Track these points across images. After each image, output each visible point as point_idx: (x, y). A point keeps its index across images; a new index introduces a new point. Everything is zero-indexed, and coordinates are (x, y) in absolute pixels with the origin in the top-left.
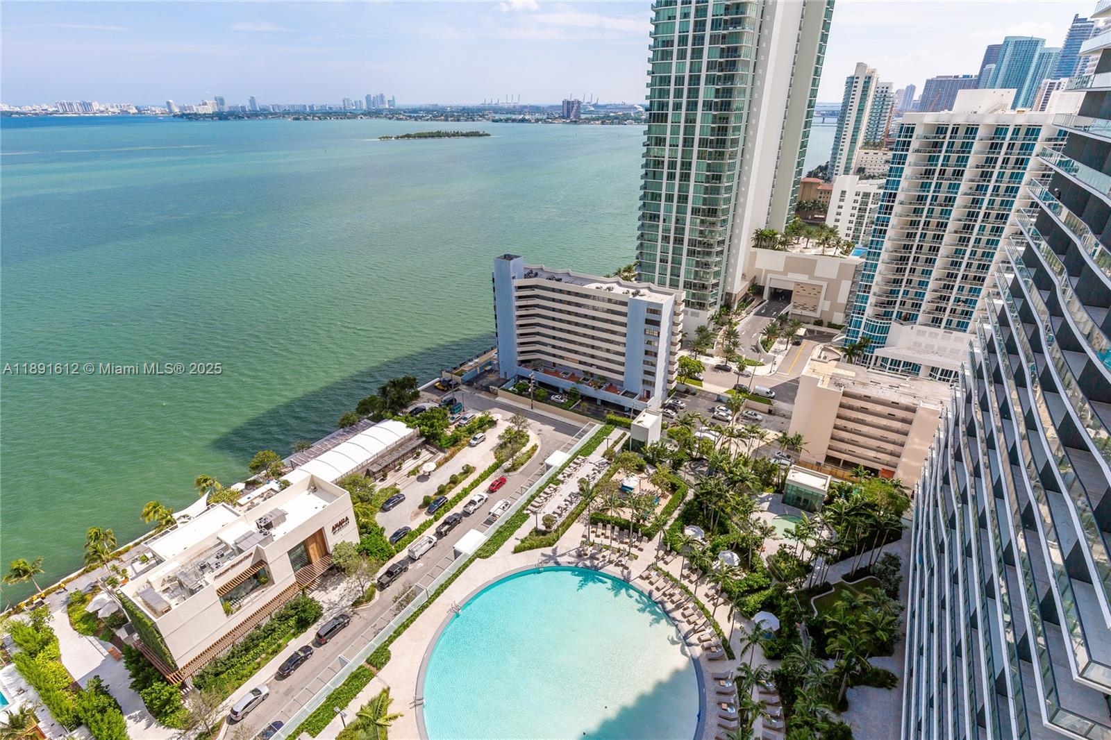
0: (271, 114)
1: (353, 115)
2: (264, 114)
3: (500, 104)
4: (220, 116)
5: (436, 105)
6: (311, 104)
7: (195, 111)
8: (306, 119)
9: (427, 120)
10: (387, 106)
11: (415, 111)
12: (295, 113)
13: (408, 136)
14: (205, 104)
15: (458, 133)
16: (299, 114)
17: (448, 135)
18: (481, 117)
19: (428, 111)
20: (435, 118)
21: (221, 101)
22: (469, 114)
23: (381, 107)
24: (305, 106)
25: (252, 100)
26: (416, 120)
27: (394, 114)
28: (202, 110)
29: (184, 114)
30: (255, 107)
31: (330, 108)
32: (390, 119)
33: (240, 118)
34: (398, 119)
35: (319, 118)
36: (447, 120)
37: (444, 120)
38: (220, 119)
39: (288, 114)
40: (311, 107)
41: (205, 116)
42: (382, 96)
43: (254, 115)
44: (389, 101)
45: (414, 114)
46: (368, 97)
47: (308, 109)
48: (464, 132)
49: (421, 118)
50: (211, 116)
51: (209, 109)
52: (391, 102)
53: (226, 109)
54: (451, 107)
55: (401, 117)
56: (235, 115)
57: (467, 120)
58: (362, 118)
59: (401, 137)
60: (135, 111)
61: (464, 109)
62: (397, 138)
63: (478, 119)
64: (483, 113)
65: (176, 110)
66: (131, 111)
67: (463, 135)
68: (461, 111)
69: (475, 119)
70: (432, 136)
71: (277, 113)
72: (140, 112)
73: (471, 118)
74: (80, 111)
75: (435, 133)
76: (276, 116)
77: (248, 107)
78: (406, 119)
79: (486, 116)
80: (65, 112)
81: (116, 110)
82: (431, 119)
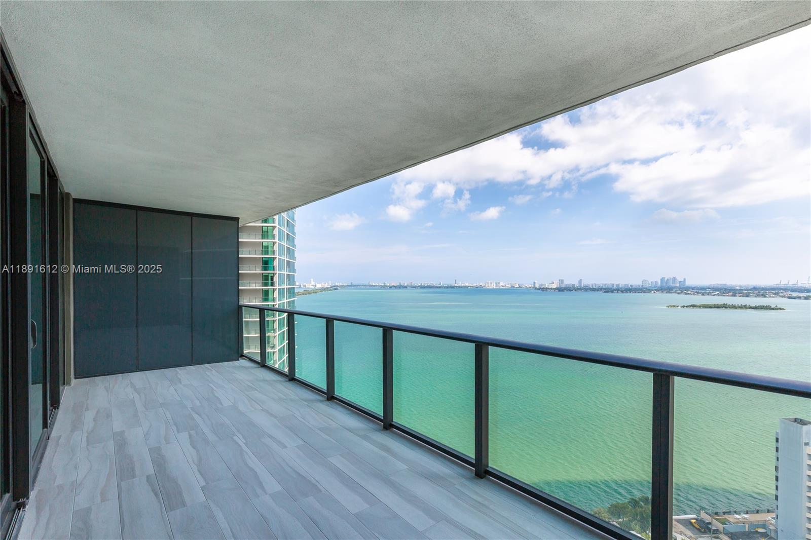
0: (590, 289)
1: (648, 290)
2: (586, 289)
3: (798, 285)
4: (560, 290)
5: (725, 285)
6: (617, 283)
7: (547, 286)
8: (612, 292)
9: (714, 295)
10: (678, 285)
11: (703, 288)
12: (605, 289)
13: (694, 306)
14: (553, 283)
16: (607, 290)
18: (774, 294)
19: (716, 289)
20: (722, 294)
22: (760, 292)
23: (673, 286)
24: (614, 284)
25: (580, 281)
26: (703, 294)
27: (684, 289)
28: (550, 286)
29: (541, 288)
30: (581, 285)
31: (631, 286)
32: (679, 293)
33: (570, 290)
34: (686, 294)
35: (623, 292)
36: (735, 296)
37: (731, 296)
38: (559, 291)
39: (601, 289)
40: (618, 285)
41: (551, 289)
43: (580, 289)
44: (680, 282)
45: (702, 291)
46: (662, 279)
47: (615, 286)
49: (708, 294)
50: (555, 289)
51: (554, 286)
53: (563, 286)
54: (740, 286)
55: (689, 292)
56: (569, 289)
57: (758, 296)
58: (655, 292)
59: (687, 307)
60: (518, 286)
61: (755, 289)
62: (684, 307)
63: (770, 296)
64: (776, 291)
65: (537, 286)
66: (516, 286)
67: (751, 308)
68: (751, 289)
69: (767, 296)
70: (718, 307)
71: (594, 288)
72: (520, 287)
73: (762, 295)
74: (494, 286)
75: (721, 305)
76: (593, 290)
77: (577, 285)
78: (694, 294)
79: (780, 294)
80: (488, 286)
81: (509, 286)
82: (718, 295)
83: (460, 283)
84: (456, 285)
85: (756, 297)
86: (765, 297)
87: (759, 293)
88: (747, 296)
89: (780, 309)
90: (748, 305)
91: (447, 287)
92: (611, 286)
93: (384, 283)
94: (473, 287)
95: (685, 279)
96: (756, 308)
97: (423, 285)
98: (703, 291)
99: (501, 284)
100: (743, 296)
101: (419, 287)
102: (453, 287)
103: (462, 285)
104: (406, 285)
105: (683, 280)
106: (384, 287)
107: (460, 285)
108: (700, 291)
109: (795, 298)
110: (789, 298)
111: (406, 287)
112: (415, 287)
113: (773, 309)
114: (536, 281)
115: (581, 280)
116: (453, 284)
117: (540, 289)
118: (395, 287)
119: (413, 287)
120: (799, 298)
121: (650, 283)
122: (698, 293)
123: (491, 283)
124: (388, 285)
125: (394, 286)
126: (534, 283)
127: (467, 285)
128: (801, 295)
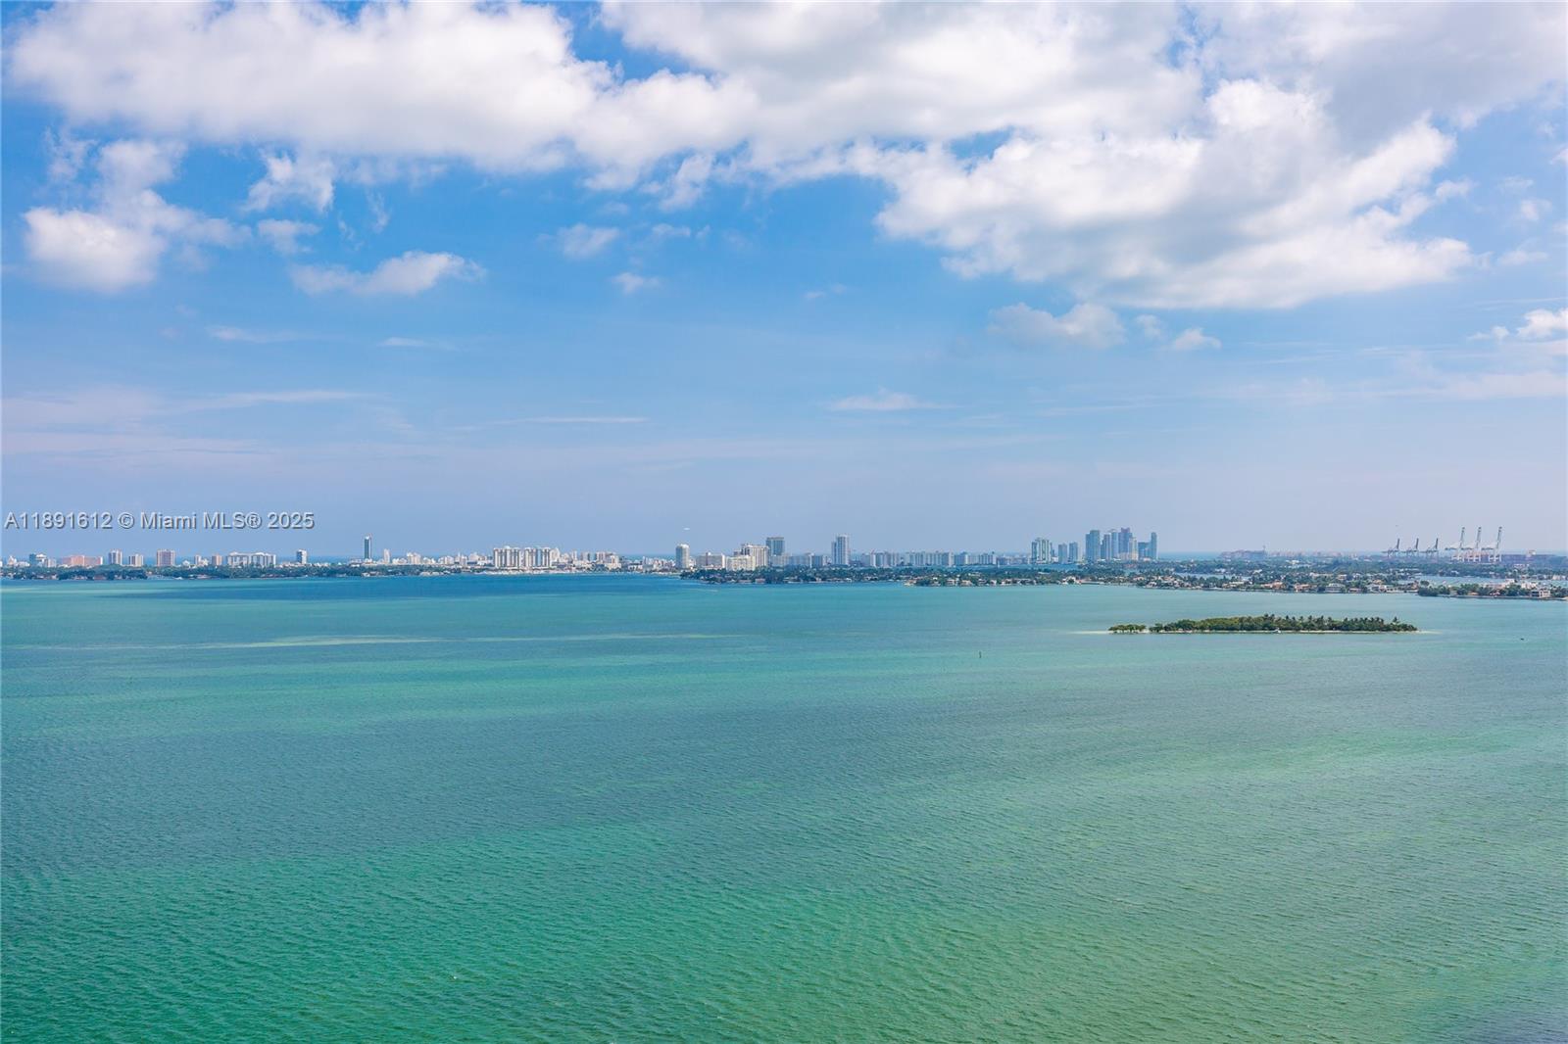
0: (871, 571)
1: (1052, 576)
2: (861, 573)
3: (1441, 550)
4: (770, 576)
5: (1261, 554)
6: (959, 552)
7: (724, 566)
8: (944, 583)
9: (1235, 589)
10: (1135, 556)
11: (1205, 567)
12: (919, 572)
13: (1185, 626)
14: (746, 552)
15: (1320, 620)
16: (926, 575)
17: (1291, 626)
18: (1387, 581)
19: (1239, 568)
20: (1258, 584)
21: (776, 546)
22: (1351, 574)
23: (1119, 558)
24: (946, 555)
25: (838, 546)
26: (1207, 587)
27: (1153, 573)
28: (736, 565)
29: (702, 571)
30: (842, 559)
31: (1001, 560)
32: (1141, 584)
33: (806, 579)
34: (1160, 585)
35: (975, 582)
36: (1290, 589)
37: (1281, 589)
38: (768, 581)
39: (908, 572)
40: (959, 558)
41: (741, 576)
42: (1126, 534)
43: (838, 574)
44: (1142, 545)
45: (1202, 574)
46: (1092, 537)
47: (951, 562)
48: (1339, 619)
49: (1220, 584)
50: (752, 576)
51: (752, 563)
52: (1145, 548)
53: (781, 562)
54: (1300, 557)
55: (1169, 580)
56: (802, 574)
57: (1346, 588)
58: (1071, 582)
59: (1166, 628)
60: (617, 565)
61: (1336, 564)
62: (1157, 629)
63: (1376, 589)
64: (1392, 572)
65: (690, 564)
66: (611, 566)
67: (1334, 626)
68: (1328, 568)
69: (1370, 587)
70: (1248, 626)
71: (883, 571)
72: (625, 568)
73: (1357, 586)
74: (527, 566)
75: (1259, 619)
76: (882, 575)
77: (828, 558)
78: (1182, 585)
79: (1401, 582)
80: (503, 567)
81: (586, 564)
82: (1247, 587)
83: (387, 553)
84: (369, 562)
85: (1342, 591)
86: (1365, 591)
87: (1349, 578)
88: (1321, 590)
89: (1405, 628)
90: (1326, 618)
91: (331, 573)
92: (938, 563)
93: (32, 557)
94: (438, 570)
95: (1154, 536)
96: (1346, 627)
97: (218, 562)
98: (1206, 577)
99: (556, 556)
100: (1311, 591)
101: (200, 571)
102: (355, 572)
103: (396, 562)
104: (139, 563)
105: (1148, 540)
106: (31, 574)
107: (385, 562)
108: (1198, 576)
109: (1433, 593)
110: (1423, 593)
111: (139, 575)
112: (185, 573)
113: (1388, 629)
114: (685, 546)
115: (840, 540)
116: (355, 558)
117: (700, 574)
118: (88, 574)
119: (176, 574)
120: (1445, 592)
121: (1057, 551)
122: (1192, 580)
123: (516, 554)
124: (51, 564)
125: (82, 572)
126: (680, 550)
127: (416, 560)
128: (1449, 582)
